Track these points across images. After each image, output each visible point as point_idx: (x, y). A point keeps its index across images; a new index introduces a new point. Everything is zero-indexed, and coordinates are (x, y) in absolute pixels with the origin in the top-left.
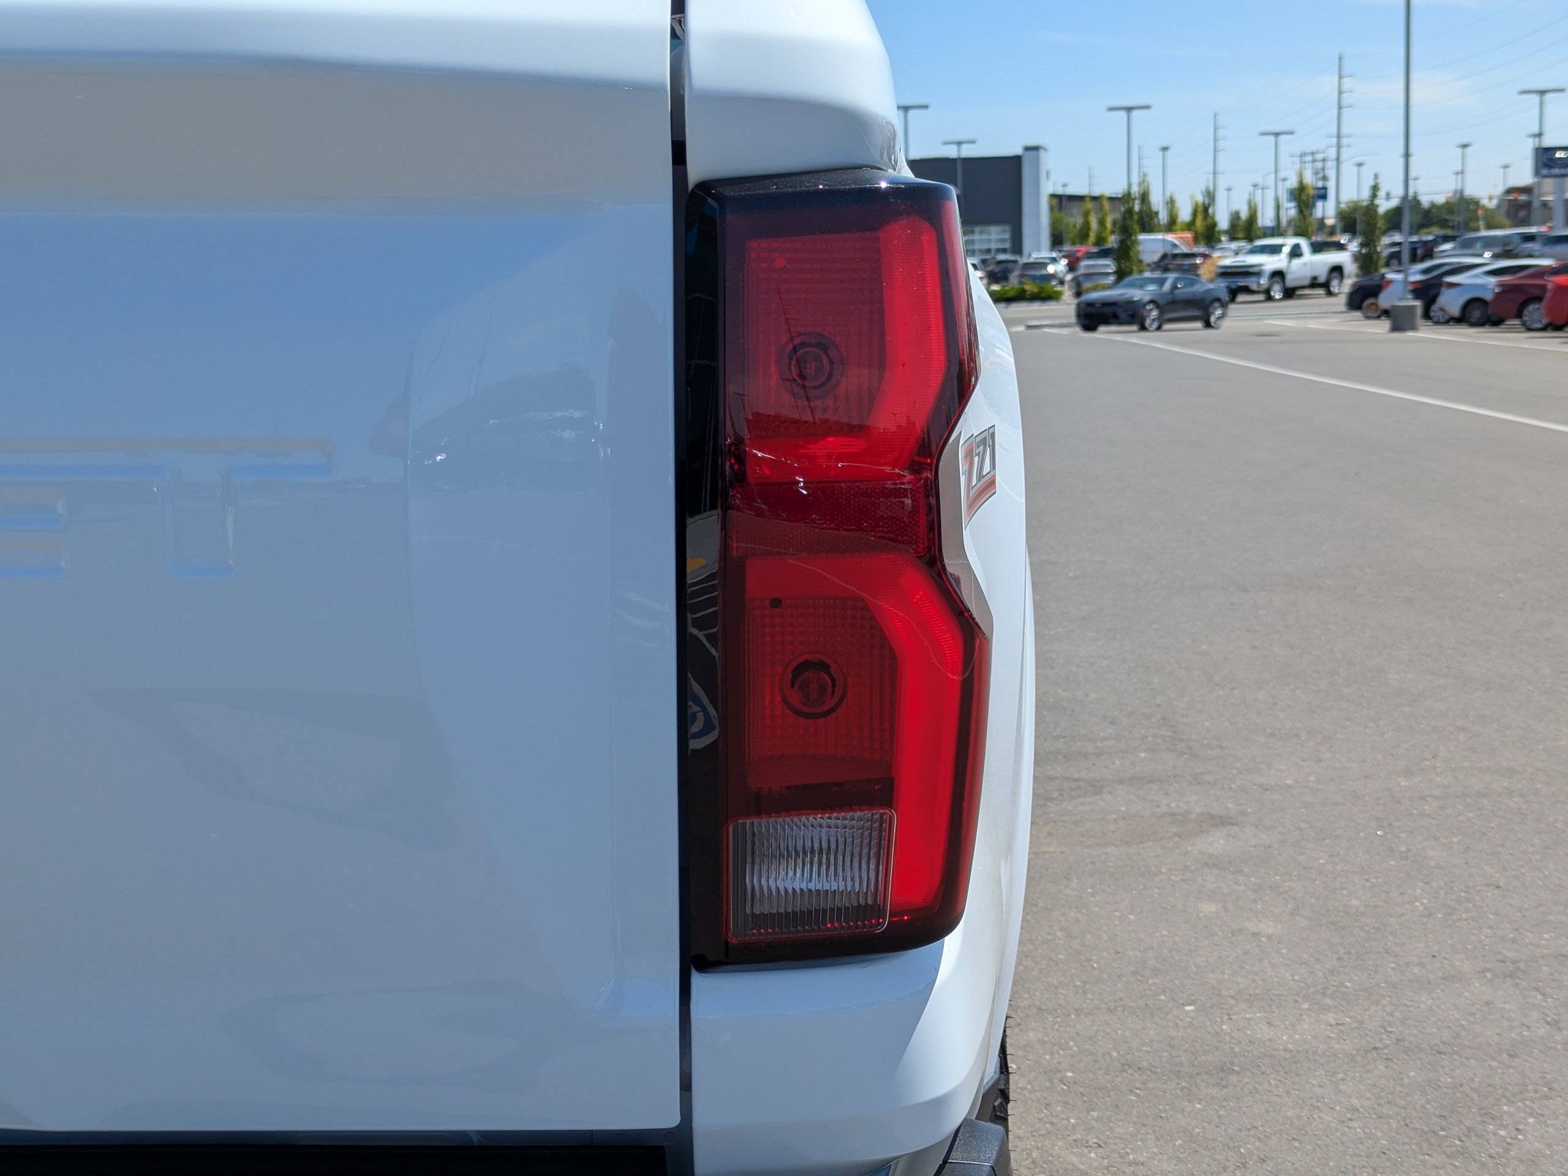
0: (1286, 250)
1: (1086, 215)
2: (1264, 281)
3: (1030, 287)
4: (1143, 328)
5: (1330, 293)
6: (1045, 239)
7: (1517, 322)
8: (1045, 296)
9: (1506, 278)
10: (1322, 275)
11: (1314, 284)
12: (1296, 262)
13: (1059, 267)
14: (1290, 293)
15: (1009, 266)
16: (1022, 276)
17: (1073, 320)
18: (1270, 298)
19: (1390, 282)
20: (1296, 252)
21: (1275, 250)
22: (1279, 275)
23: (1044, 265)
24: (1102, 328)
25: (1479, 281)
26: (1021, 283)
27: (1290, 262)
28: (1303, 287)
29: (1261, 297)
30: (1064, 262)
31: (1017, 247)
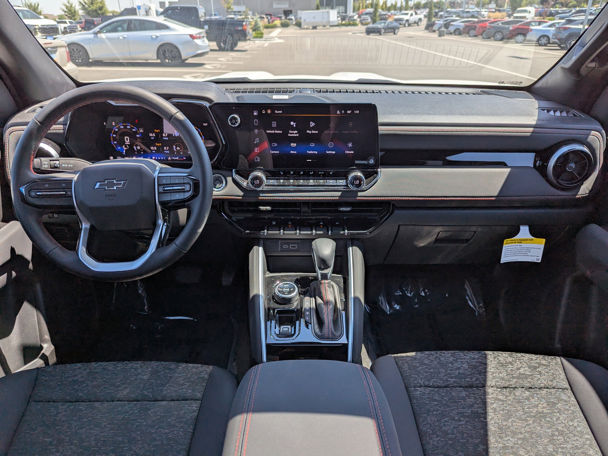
0: (410, 14)
1: (360, 3)
2: (404, 22)
3: (351, 22)
4: (380, 34)
5: (418, 25)
6: (352, 10)
7: (481, 36)
8: (355, 25)
9: (466, 24)
10: (417, 21)
11: (415, 23)
12: (412, 17)
13: (356, 17)
14: (409, 25)
15: (345, 17)
16: (349, 20)
17: (364, 31)
18: (405, 26)
19: (436, 23)
20: (412, 15)
21: (407, 14)
22: (407, 21)
23: (353, 17)
24: (371, 34)
25: (459, 24)
26: (349, 21)
27: (410, 17)
28: (412, 24)
29: (403, 26)
30: (357, 16)
31: (346, 12)
